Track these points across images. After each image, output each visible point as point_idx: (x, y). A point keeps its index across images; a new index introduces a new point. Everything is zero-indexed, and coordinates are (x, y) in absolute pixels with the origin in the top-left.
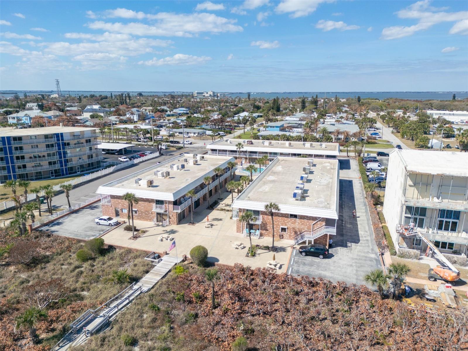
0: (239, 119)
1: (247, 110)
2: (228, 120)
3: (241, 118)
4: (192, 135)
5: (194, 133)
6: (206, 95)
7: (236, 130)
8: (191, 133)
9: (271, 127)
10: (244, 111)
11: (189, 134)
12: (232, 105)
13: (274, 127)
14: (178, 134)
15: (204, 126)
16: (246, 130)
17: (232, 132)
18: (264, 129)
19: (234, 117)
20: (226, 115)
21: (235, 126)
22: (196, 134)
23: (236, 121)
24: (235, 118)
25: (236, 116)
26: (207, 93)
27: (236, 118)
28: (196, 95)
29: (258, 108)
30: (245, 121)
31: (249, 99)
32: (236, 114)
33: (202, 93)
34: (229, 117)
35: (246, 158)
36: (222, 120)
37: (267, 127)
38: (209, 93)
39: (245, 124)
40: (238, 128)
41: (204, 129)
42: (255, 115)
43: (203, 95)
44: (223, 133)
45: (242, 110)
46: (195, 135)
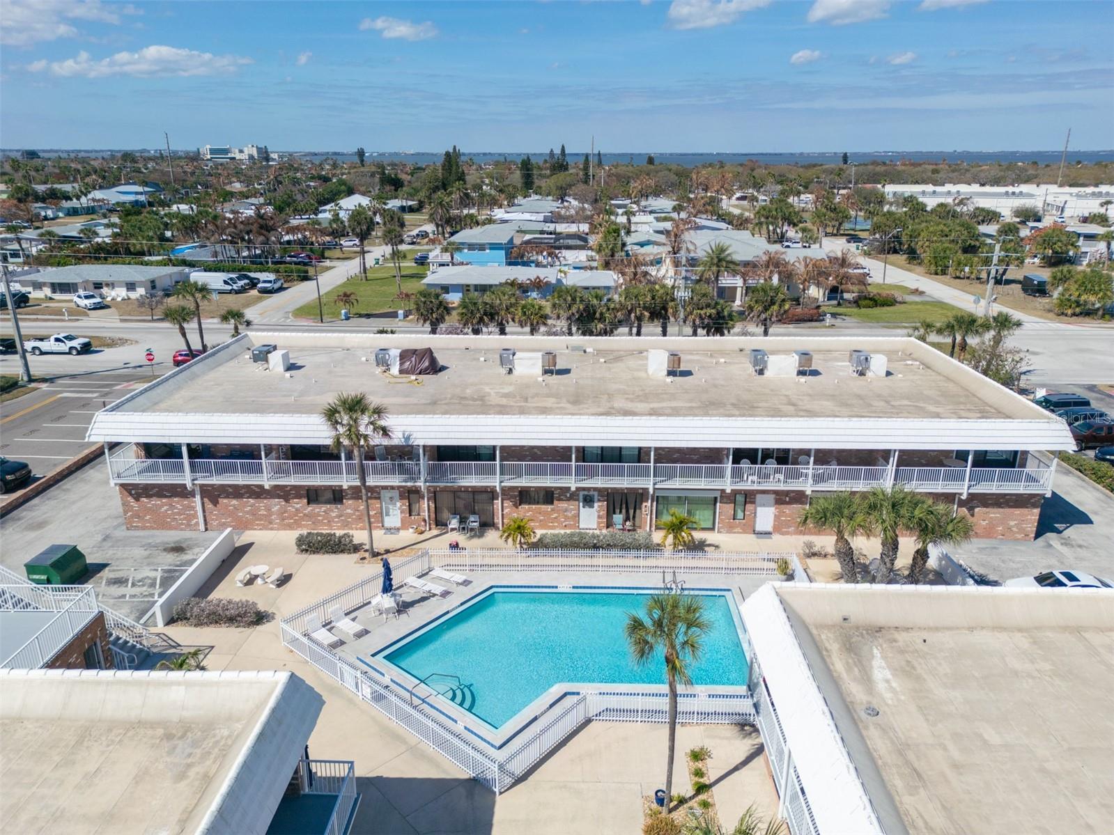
0: (336, 218)
1: (363, 189)
2: (295, 222)
3: (343, 215)
4: (120, 293)
5: (131, 286)
6: (238, 156)
7: (328, 263)
8: (111, 285)
9: (472, 247)
10: (350, 192)
11: (105, 290)
12: (313, 178)
13: (482, 247)
14: (47, 291)
15: (187, 250)
16: (370, 260)
17: (311, 271)
18: (446, 257)
19: (316, 212)
20: (289, 205)
21: (326, 247)
22: (141, 291)
23: (325, 225)
24: (320, 216)
25: (328, 207)
26: (241, 151)
27: (325, 216)
28: (209, 157)
29: (396, 184)
30: (362, 228)
31: (362, 161)
32: (325, 204)
33: (226, 151)
34: (299, 212)
35: (410, 495)
36: (264, 226)
37: (458, 248)
38: (246, 150)
39: (364, 236)
40: (337, 253)
41: (184, 263)
42: (394, 204)
43: (229, 155)
44: (272, 277)
45: (343, 188)
46: (134, 295)
